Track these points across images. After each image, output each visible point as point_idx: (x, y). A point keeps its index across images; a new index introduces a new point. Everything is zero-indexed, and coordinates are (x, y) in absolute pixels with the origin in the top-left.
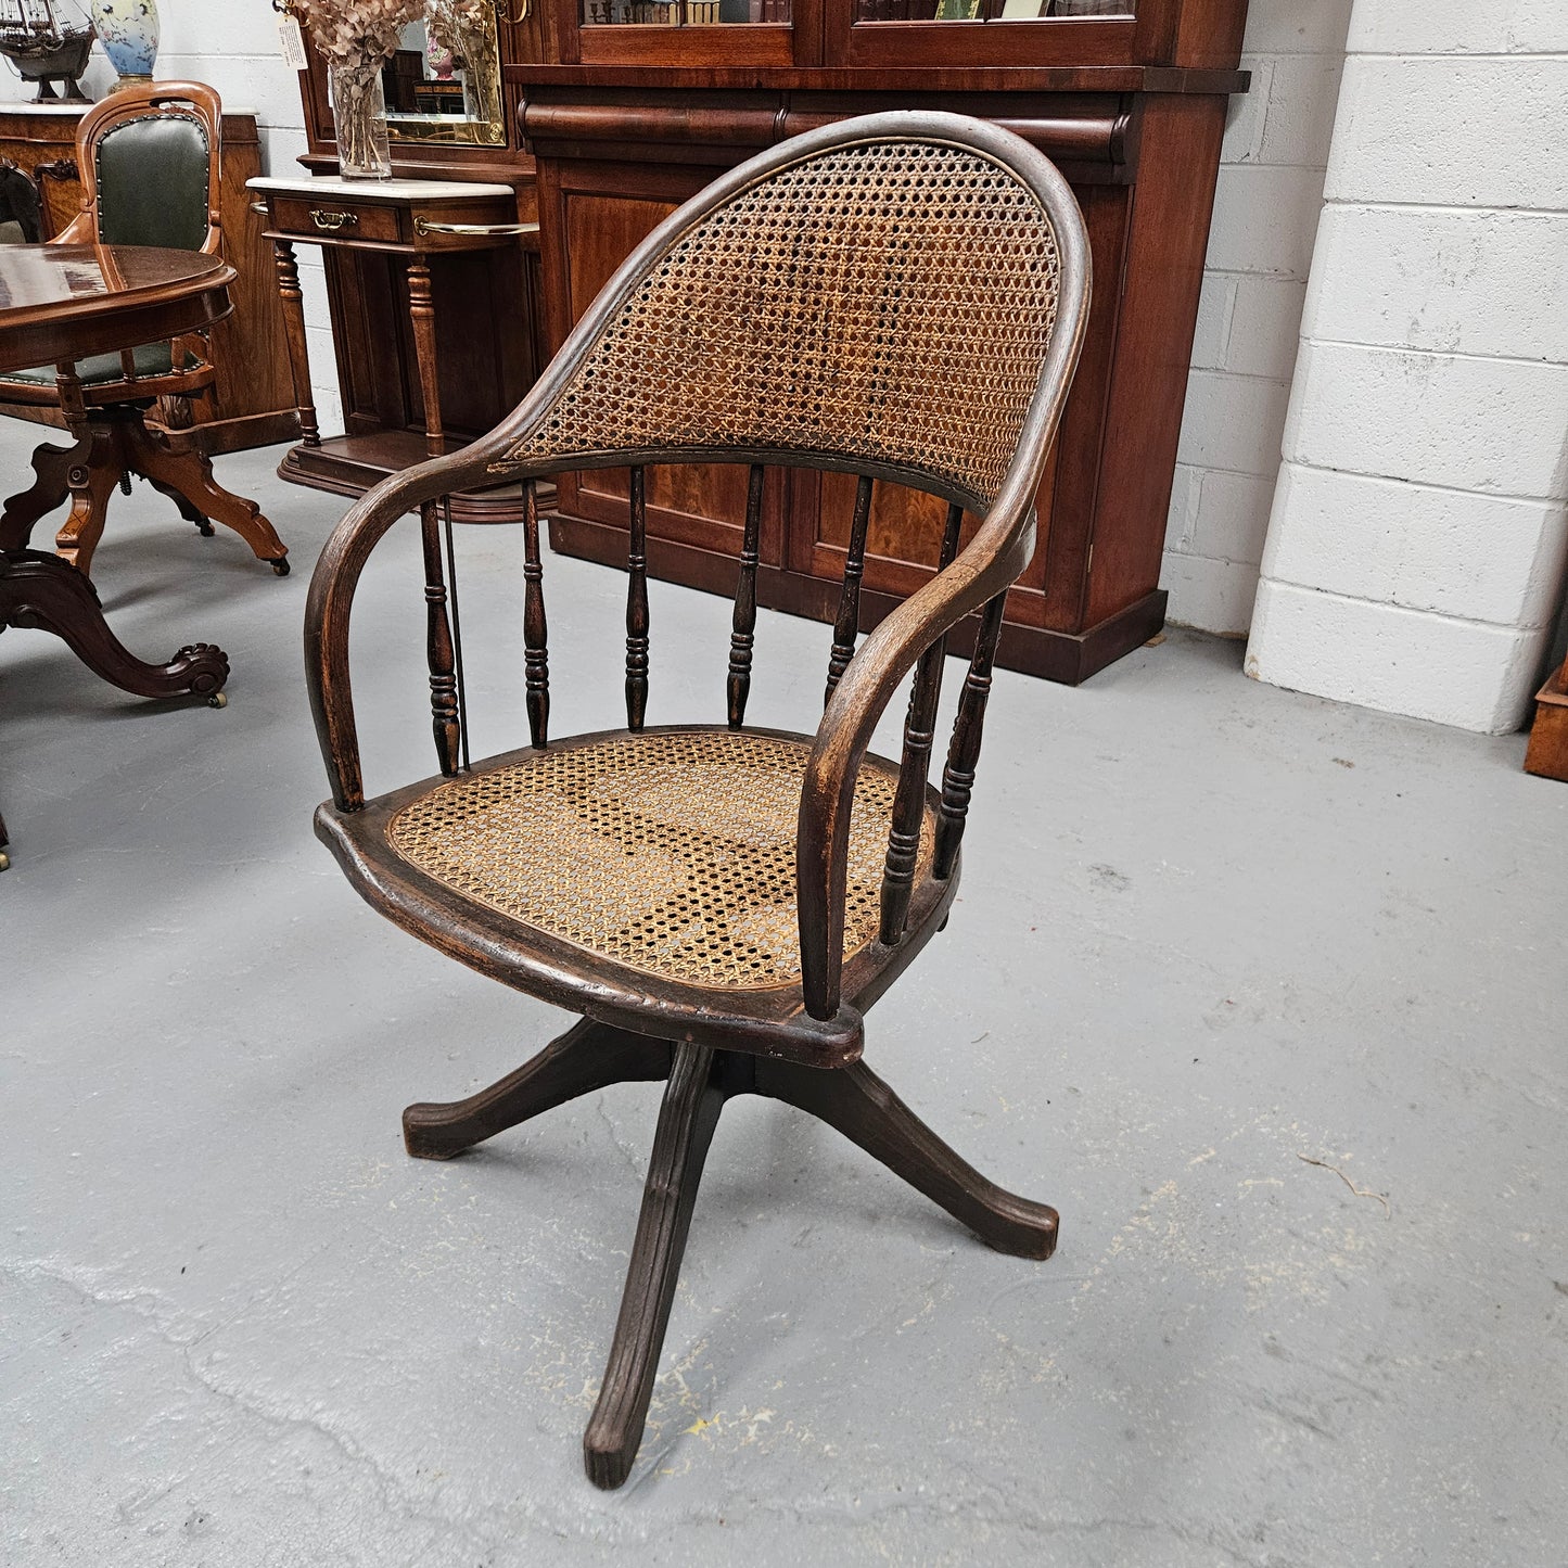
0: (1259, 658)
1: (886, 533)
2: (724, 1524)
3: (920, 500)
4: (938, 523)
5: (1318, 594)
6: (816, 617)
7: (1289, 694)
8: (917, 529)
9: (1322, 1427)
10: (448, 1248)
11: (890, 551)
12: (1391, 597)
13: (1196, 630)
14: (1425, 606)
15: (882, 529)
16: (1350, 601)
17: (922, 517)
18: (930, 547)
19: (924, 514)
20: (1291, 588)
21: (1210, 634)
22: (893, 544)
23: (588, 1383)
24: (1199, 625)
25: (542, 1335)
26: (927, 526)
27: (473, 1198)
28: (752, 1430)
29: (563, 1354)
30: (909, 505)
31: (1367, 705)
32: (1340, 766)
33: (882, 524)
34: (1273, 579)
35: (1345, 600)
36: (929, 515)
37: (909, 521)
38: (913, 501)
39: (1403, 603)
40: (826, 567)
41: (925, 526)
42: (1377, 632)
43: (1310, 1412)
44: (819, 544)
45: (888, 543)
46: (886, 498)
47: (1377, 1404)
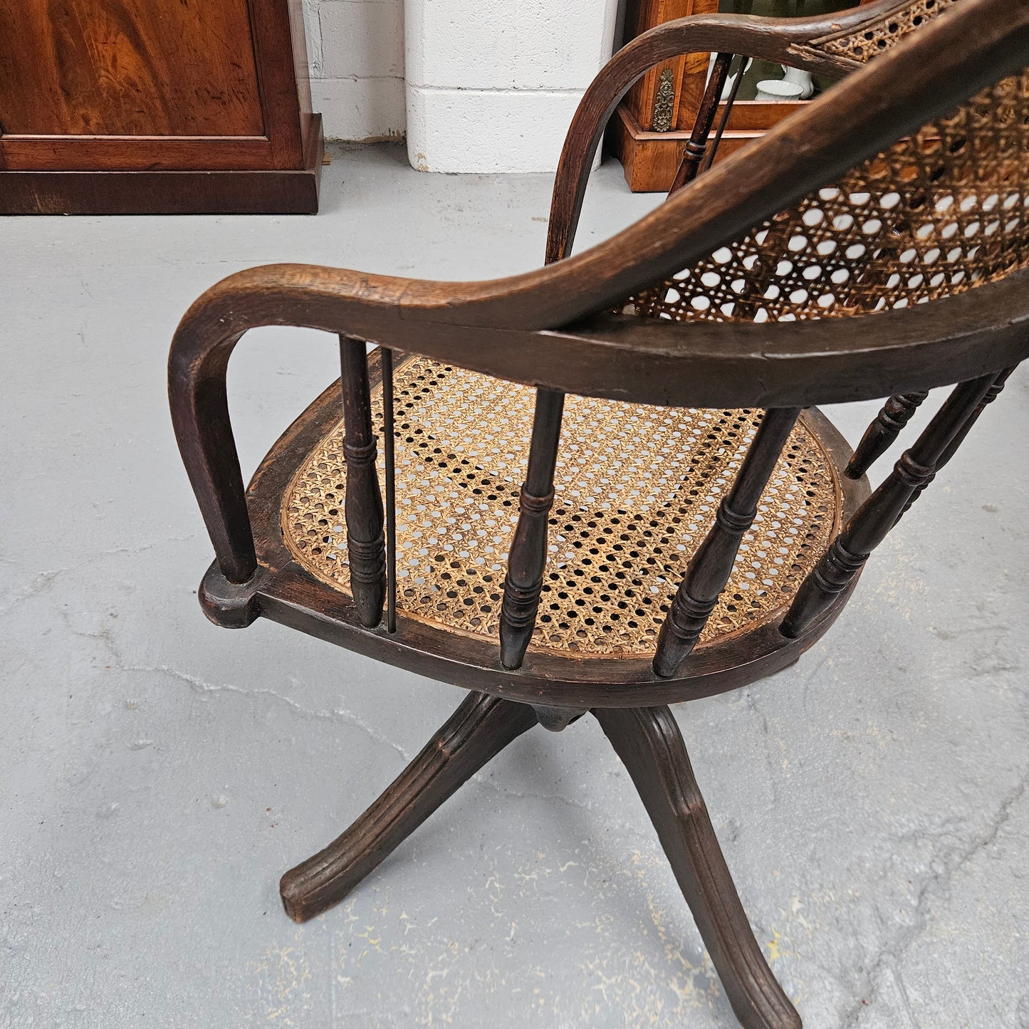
0: (425, 154)
1: (82, 111)
2: (867, 1002)
3: (110, 69)
4: (138, 90)
5: (460, 92)
6: (30, 212)
7: (455, 177)
8: (117, 100)
9: (1008, 666)
10: (441, 976)
11: (93, 128)
12: (513, 84)
13: (344, 142)
14: (536, 86)
15: (75, 107)
16: (484, 93)
17: (119, 87)
18: (136, 116)
19: (120, 83)
20: (438, 92)
21: (355, 143)
22: (93, 121)
23: (674, 987)
24: (345, 137)
25: (599, 981)
26: (126, 95)
27: (404, 916)
28: (801, 920)
29: (632, 982)
30: (100, 76)
31: (509, 172)
32: (539, 222)
33: (74, 102)
34: (424, 87)
35: (480, 93)
36: (125, 84)
37: (105, 95)
38: (103, 72)
39: (521, 87)
40: (23, 158)
41: (123, 96)
42: (507, 114)
43: (994, 662)
44: (5, 136)
45: (87, 121)
46: (70, 76)
47: (1009, 633)
